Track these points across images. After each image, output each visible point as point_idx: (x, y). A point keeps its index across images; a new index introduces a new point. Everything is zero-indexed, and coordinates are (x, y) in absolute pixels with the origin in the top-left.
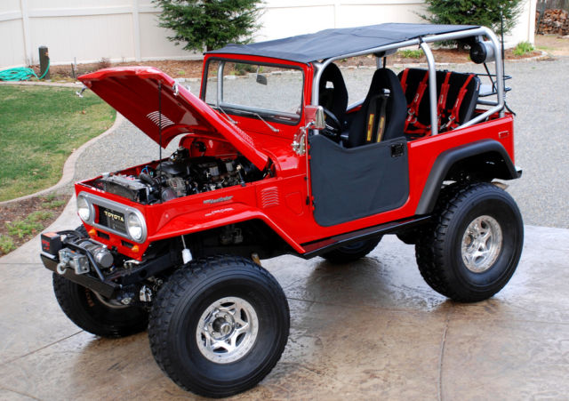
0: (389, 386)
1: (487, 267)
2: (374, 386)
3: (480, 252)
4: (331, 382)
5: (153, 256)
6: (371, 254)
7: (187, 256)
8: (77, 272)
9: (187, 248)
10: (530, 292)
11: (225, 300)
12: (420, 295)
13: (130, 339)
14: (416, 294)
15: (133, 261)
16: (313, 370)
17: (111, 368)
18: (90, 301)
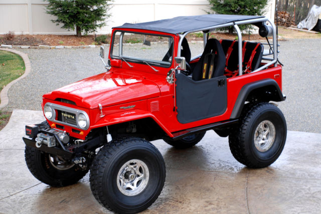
0: (220, 208)
1: (268, 149)
2: (212, 208)
3: (264, 141)
4: (188, 207)
5: (91, 138)
6: (198, 144)
7: (109, 138)
8: (49, 146)
9: (110, 133)
10: (290, 164)
11: (132, 161)
12: (229, 165)
13: (69, 187)
14: (227, 164)
15: (80, 140)
16: (177, 201)
17: (61, 202)
18: (47, 165)
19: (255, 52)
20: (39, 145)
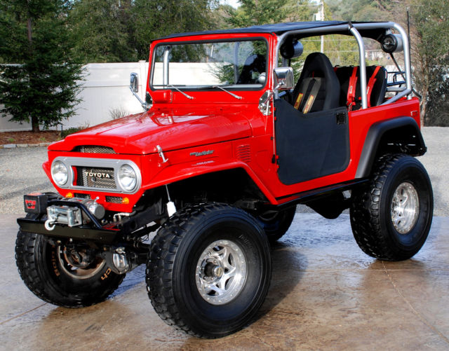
0: (370, 317)
1: (409, 230)
2: (357, 318)
4: (315, 319)
5: (141, 208)
7: (171, 209)
9: (172, 200)
15: (123, 214)
16: (291, 313)
17: (87, 329)
18: (56, 271)
19: (375, 80)
20: (50, 226)
